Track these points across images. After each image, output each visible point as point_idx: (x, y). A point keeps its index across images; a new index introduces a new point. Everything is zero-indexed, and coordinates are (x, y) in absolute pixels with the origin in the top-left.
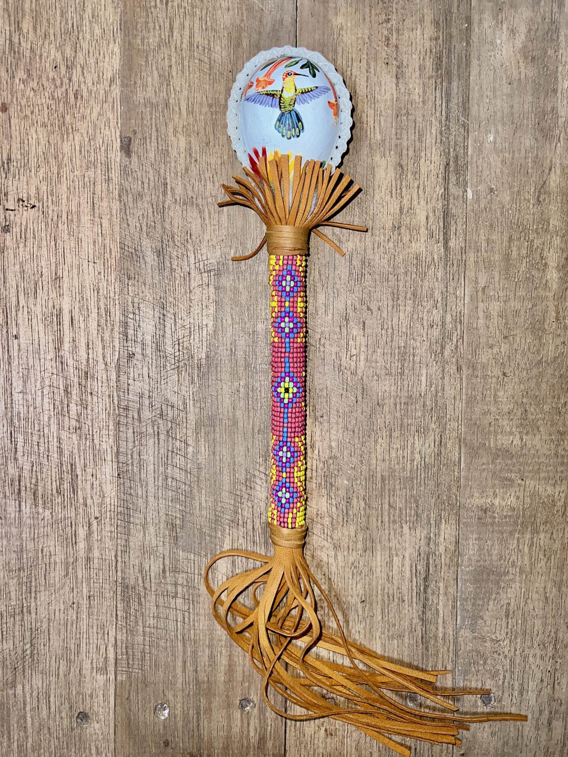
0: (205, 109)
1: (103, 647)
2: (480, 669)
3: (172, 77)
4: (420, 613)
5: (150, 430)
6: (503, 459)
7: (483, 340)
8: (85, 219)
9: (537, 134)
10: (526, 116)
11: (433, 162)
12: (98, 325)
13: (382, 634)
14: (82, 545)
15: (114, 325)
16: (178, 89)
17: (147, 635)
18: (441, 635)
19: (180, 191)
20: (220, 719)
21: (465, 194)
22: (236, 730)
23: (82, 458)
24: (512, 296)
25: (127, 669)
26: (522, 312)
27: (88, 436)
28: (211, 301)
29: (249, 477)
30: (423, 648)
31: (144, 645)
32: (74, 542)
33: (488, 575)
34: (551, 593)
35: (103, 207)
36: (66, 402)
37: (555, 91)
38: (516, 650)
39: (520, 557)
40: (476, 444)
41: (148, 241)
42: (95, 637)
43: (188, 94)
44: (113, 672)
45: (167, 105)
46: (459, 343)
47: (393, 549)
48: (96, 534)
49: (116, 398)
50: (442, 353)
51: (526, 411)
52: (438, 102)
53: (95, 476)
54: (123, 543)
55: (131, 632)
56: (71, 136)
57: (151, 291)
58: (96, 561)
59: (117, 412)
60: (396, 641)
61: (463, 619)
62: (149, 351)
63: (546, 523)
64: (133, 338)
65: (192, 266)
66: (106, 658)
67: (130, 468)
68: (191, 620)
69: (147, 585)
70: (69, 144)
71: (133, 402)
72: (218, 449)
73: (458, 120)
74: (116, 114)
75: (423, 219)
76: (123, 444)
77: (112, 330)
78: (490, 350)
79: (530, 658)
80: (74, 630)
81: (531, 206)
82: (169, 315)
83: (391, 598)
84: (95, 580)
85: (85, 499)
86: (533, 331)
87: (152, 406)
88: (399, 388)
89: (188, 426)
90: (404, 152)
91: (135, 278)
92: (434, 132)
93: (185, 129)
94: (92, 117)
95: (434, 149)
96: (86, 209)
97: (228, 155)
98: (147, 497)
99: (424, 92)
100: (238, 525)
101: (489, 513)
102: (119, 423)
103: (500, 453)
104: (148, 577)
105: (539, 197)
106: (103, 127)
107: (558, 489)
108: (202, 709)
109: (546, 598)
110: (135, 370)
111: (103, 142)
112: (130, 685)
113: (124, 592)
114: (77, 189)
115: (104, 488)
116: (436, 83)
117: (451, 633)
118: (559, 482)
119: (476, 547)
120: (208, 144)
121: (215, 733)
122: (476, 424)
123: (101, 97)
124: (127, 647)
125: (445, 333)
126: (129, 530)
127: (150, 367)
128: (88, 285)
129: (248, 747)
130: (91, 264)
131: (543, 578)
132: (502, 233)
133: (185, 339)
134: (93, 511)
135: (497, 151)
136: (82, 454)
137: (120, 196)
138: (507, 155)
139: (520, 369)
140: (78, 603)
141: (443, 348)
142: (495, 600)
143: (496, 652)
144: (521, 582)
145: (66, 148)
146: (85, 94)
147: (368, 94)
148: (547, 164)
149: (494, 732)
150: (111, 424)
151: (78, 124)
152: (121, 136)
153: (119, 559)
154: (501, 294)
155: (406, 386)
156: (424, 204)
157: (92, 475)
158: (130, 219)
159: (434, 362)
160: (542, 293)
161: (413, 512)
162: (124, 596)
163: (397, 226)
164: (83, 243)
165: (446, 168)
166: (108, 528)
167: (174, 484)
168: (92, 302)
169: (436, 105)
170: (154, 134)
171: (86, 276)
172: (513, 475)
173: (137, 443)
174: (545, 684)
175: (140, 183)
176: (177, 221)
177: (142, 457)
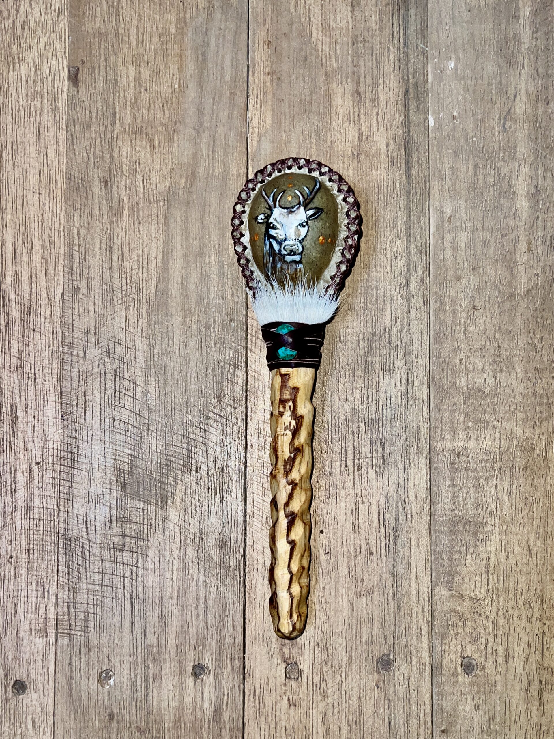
0: (155, 39)
1: (42, 606)
2: (459, 631)
3: (122, 7)
4: (391, 567)
5: (96, 370)
6: (476, 399)
7: (450, 273)
8: (31, 149)
9: (499, 60)
10: (488, 42)
11: (392, 90)
12: (42, 258)
13: (348, 591)
14: (21, 493)
15: (58, 258)
16: (127, 19)
17: (91, 592)
18: (414, 592)
19: (129, 121)
20: (172, 688)
21: (427, 121)
22: (188, 700)
23: (23, 398)
24: (480, 225)
25: (69, 632)
26: (492, 243)
27: (30, 375)
28: (161, 232)
29: (202, 419)
30: (394, 607)
31: (87, 604)
32: (13, 490)
33: (465, 525)
34: (535, 546)
35: (49, 137)
36: (7, 338)
37: (517, 18)
38: (498, 610)
39: (498, 506)
40: (446, 384)
41: (95, 170)
42: (34, 595)
43: (138, 24)
44: (54, 635)
45: (116, 35)
46: (425, 275)
47: (359, 495)
48: (37, 481)
49: (60, 334)
50: (407, 285)
51: (499, 347)
52: (396, 30)
53: (36, 418)
54: (66, 490)
55: (74, 589)
56: (17, 65)
57: (98, 223)
58: (36, 510)
59: (61, 349)
60: (365, 598)
61: (438, 574)
62: (95, 284)
63: (525, 468)
64: (78, 270)
65: (141, 196)
66: (46, 618)
67: (75, 408)
68: (140, 576)
69: (92, 537)
70: (15, 73)
71: (78, 339)
72: (169, 388)
73: (417, 48)
74: (63, 44)
75: (383, 147)
76: (67, 384)
77: (57, 262)
78: (459, 283)
79: (515, 619)
80: (12, 587)
81: (497, 133)
82: (116, 247)
83: (358, 550)
84: (35, 532)
85: (26, 443)
86: (503, 263)
87: (98, 344)
88: (362, 324)
89: (137, 365)
90: (362, 79)
91: (81, 209)
92: (392, 57)
93: (134, 59)
94: (39, 47)
95: (392, 76)
96: (31, 138)
97: (179, 83)
98: (92, 440)
99: (381, 19)
100: (191, 470)
101: (462, 458)
102: (62, 361)
103: (472, 392)
104: (93, 528)
105: (504, 124)
106: (50, 57)
107: (537, 431)
108: (151, 676)
109: (530, 552)
110: (81, 304)
111: (50, 72)
112: (72, 650)
113: (67, 544)
114: (22, 120)
115: (46, 429)
116: (393, 10)
117: (426, 590)
118: (538, 423)
119: (450, 495)
120: (158, 73)
121: (165, 704)
122: (445, 361)
123: (49, 27)
124: (69, 607)
125: (410, 265)
126: (73, 476)
127: (96, 301)
128: (32, 216)
129: (202, 720)
130: (37, 195)
131: (525, 530)
132: (467, 160)
133: (133, 272)
134: (34, 456)
135: (459, 78)
136: (23, 393)
137: (67, 126)
138: (469, 82)
139: (491, 303)
140: (17, 557)
141: (407, 280)
142: (472, 554)
143: (477, 612)
144: (501, 533)
145: (12, 77)
146: (32, 24)
147: (323, 22)
148: (512, 91)
149: (477, 705)
150: (55, 361)
151: (25, 54)
152: (68, 66)
153: (62, 508)
154: (468, 224)
155: (370, 321)
156: (384, 132)
157: (34, 417)
158: (77, 149)
159: (399, 296)
160: (512, 222)
161: (379, 455)
162: (66, 549)
163: (355, 153)
164: (28, 174)
165: (405, 95)
166: (50, 474)
167: (122, 425)
168: (37, 234)
169: (393, 32)
170: (103, 64)
171: (31, 208)
172: (488, 417)
173: (82, 382)
174: (533, 649)
175: (87, 112)
176: (125, 150)
177: (87, 398)
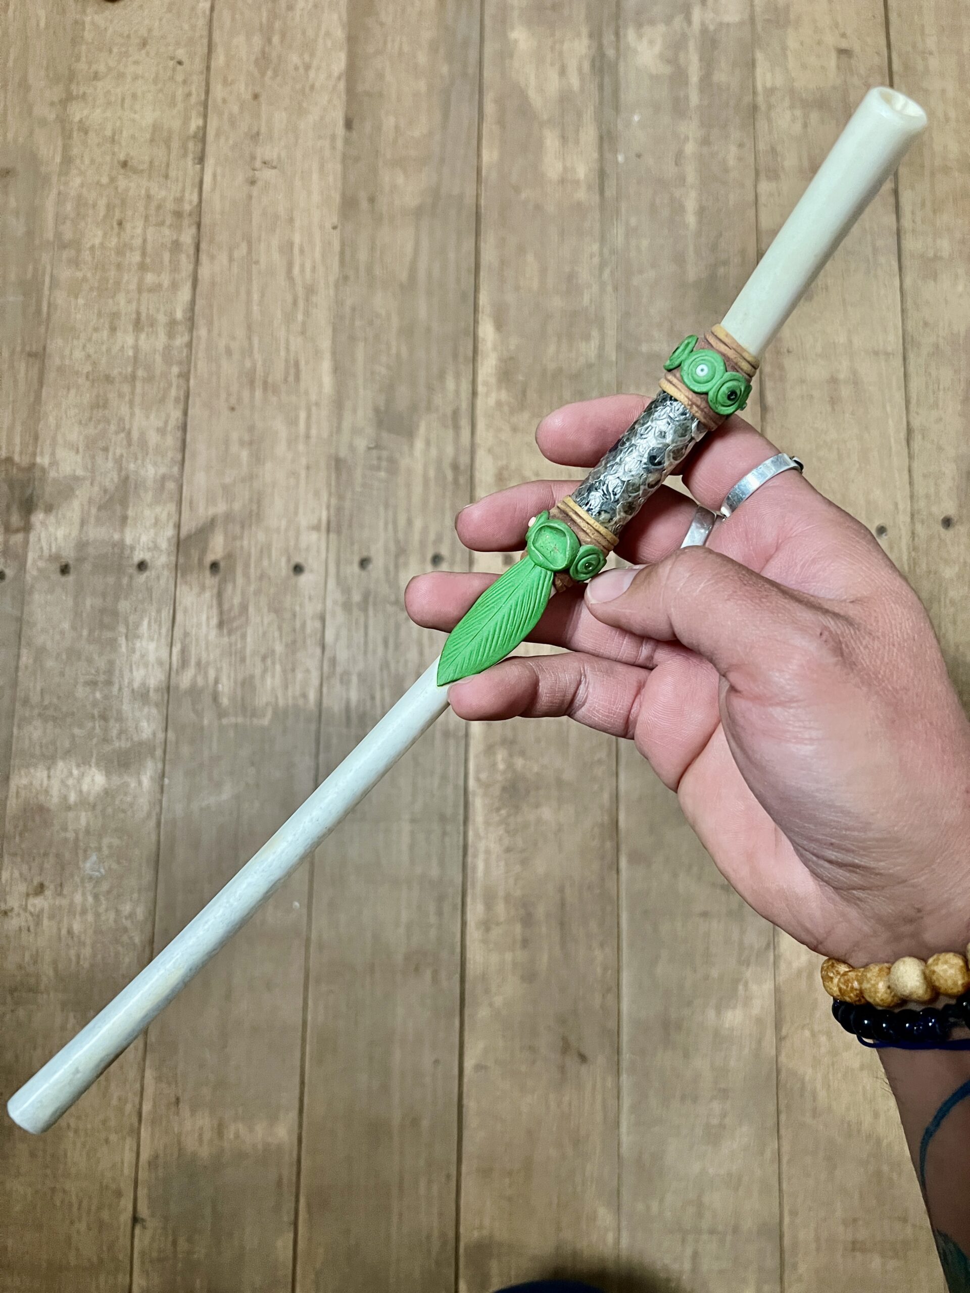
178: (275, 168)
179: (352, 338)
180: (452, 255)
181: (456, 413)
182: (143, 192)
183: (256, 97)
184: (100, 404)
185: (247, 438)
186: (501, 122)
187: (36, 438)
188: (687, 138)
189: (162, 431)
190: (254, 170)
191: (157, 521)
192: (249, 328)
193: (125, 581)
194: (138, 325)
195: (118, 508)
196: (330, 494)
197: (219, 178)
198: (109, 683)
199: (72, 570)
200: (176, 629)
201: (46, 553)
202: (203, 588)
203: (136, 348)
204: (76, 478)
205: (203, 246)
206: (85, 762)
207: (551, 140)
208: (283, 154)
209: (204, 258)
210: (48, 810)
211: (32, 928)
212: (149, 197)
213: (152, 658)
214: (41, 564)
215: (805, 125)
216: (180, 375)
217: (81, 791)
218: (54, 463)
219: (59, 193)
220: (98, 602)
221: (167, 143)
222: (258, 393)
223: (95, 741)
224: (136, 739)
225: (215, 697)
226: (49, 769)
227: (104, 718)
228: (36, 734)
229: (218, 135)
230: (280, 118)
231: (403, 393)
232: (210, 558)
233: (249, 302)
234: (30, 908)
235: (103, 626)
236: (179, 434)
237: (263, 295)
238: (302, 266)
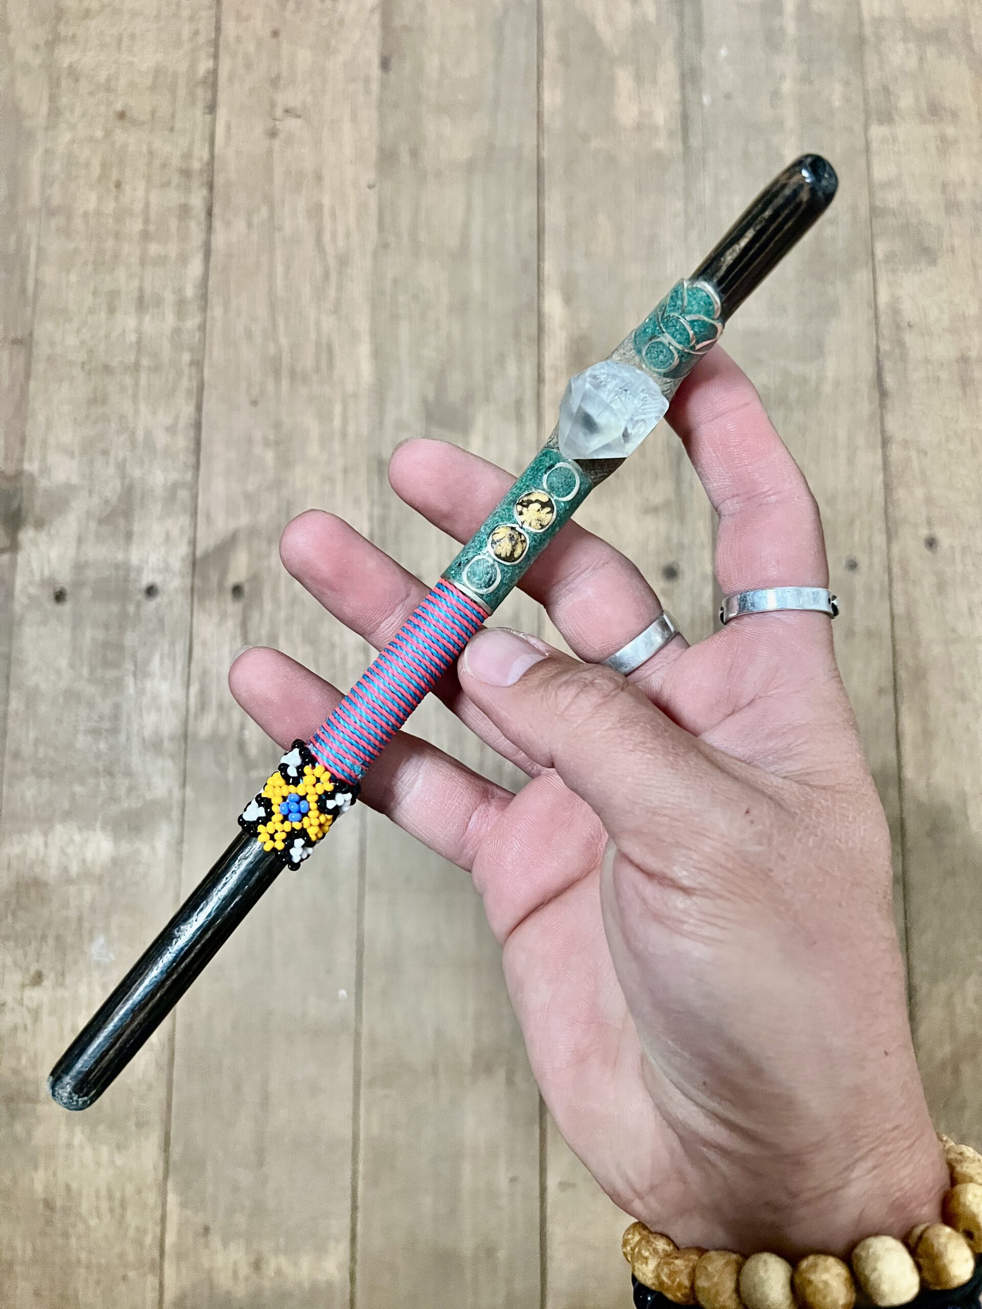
178: (299, 117)
179: (395, 317)
180: (510, 217)
181: (519, 403)
182: (145, 148)
183: (275, 34)
184: (98, 399)
185: (272, 437)
186: (564, 59)
187: (23, 441)
188: (783, 77)
189: (171, 430)
190: (275, 119)
191: (167, 538)
192: (273, 307)
193: (131, 609)
194: (141, 304)
195: (121, 522)
196: (372, 503)
197: (233, 130)
198: (115, 731)
199: (68, 597)
200: (193, 665)
201: (37, 578)
202: (223, 617)
203: (139, 332)
204: (70, 488)
205: (216, 210)
206: (87, 825)
207: (624, 79)
208: (309, 100)
209: (217, 224)
210: (46, 884)
211: (29, 1026)
212: (151, 153)
213: (165, 700)
214: (32, 590)
215: (921, 59)
216: (192, 363)
217: (84, 861)
218: (45, 470)
219: (47, 151)
220: (100, 635)
221: (173, 92)
222: (285, 384)
223: (100, 800)
224: (149, 797)
225: (241, 746)
226: (46, 835)
227: (111, 774)
228: (29, 794)
229: (231, 79)
230: (304, 57)
231: (456, 380)
232: (232, 579)
233: (271, 277)
234: (26, 1002)
235: (106, 664)
236: (192, 433)
237: (288, 267)
238: (334, 234)
